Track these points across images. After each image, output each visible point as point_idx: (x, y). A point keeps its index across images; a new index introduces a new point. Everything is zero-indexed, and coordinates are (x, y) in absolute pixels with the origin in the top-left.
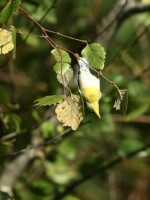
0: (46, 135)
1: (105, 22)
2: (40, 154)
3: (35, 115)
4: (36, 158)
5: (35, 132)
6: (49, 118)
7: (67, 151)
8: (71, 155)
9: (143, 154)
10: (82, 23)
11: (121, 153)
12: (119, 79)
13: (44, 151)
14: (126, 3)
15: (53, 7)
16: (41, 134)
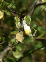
0: (12, 43)
1: (31, 8)
2: (11, 49)
3: (9, 37)
4: (10, 50)
5: (9, 42)
6: (13, 38)
7: (19, 48)
8: (20, 49)
9: (42, 49)
10: (24, 8)
11: (36, 49)
12: (35, 26)
13: (12, 48)
14: (37, 2)
15: (14, 3)
16: (11, 43)
